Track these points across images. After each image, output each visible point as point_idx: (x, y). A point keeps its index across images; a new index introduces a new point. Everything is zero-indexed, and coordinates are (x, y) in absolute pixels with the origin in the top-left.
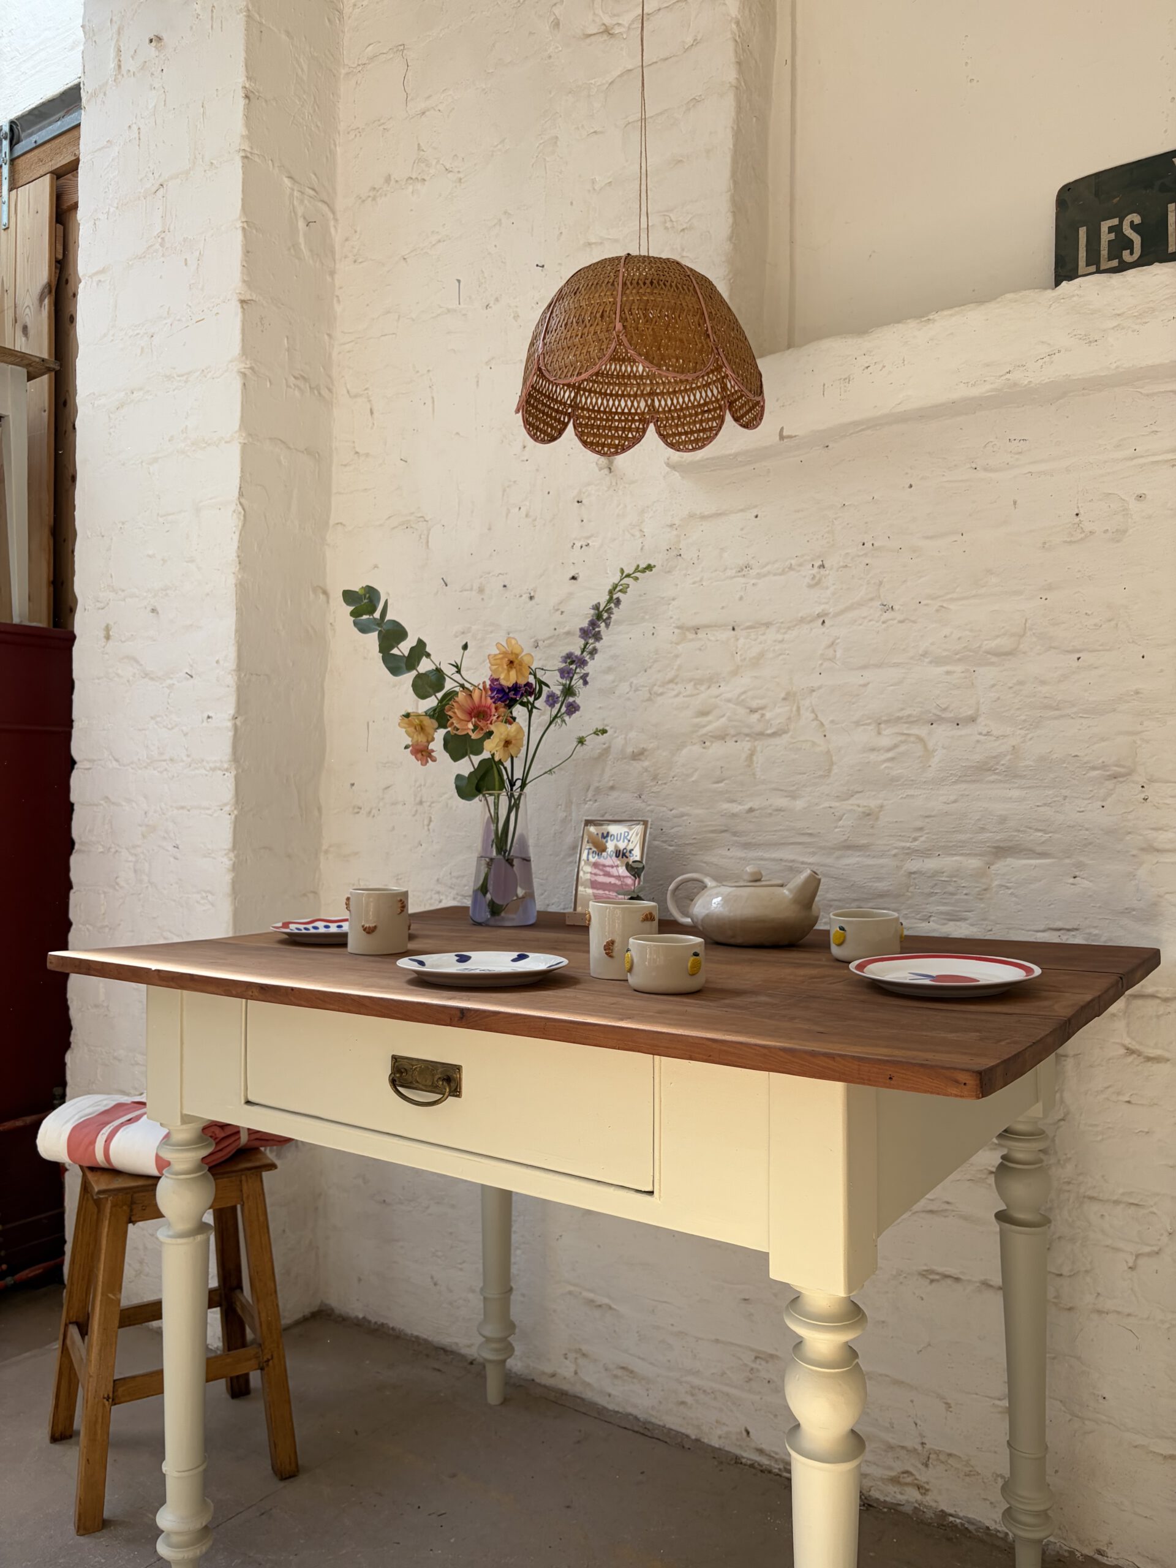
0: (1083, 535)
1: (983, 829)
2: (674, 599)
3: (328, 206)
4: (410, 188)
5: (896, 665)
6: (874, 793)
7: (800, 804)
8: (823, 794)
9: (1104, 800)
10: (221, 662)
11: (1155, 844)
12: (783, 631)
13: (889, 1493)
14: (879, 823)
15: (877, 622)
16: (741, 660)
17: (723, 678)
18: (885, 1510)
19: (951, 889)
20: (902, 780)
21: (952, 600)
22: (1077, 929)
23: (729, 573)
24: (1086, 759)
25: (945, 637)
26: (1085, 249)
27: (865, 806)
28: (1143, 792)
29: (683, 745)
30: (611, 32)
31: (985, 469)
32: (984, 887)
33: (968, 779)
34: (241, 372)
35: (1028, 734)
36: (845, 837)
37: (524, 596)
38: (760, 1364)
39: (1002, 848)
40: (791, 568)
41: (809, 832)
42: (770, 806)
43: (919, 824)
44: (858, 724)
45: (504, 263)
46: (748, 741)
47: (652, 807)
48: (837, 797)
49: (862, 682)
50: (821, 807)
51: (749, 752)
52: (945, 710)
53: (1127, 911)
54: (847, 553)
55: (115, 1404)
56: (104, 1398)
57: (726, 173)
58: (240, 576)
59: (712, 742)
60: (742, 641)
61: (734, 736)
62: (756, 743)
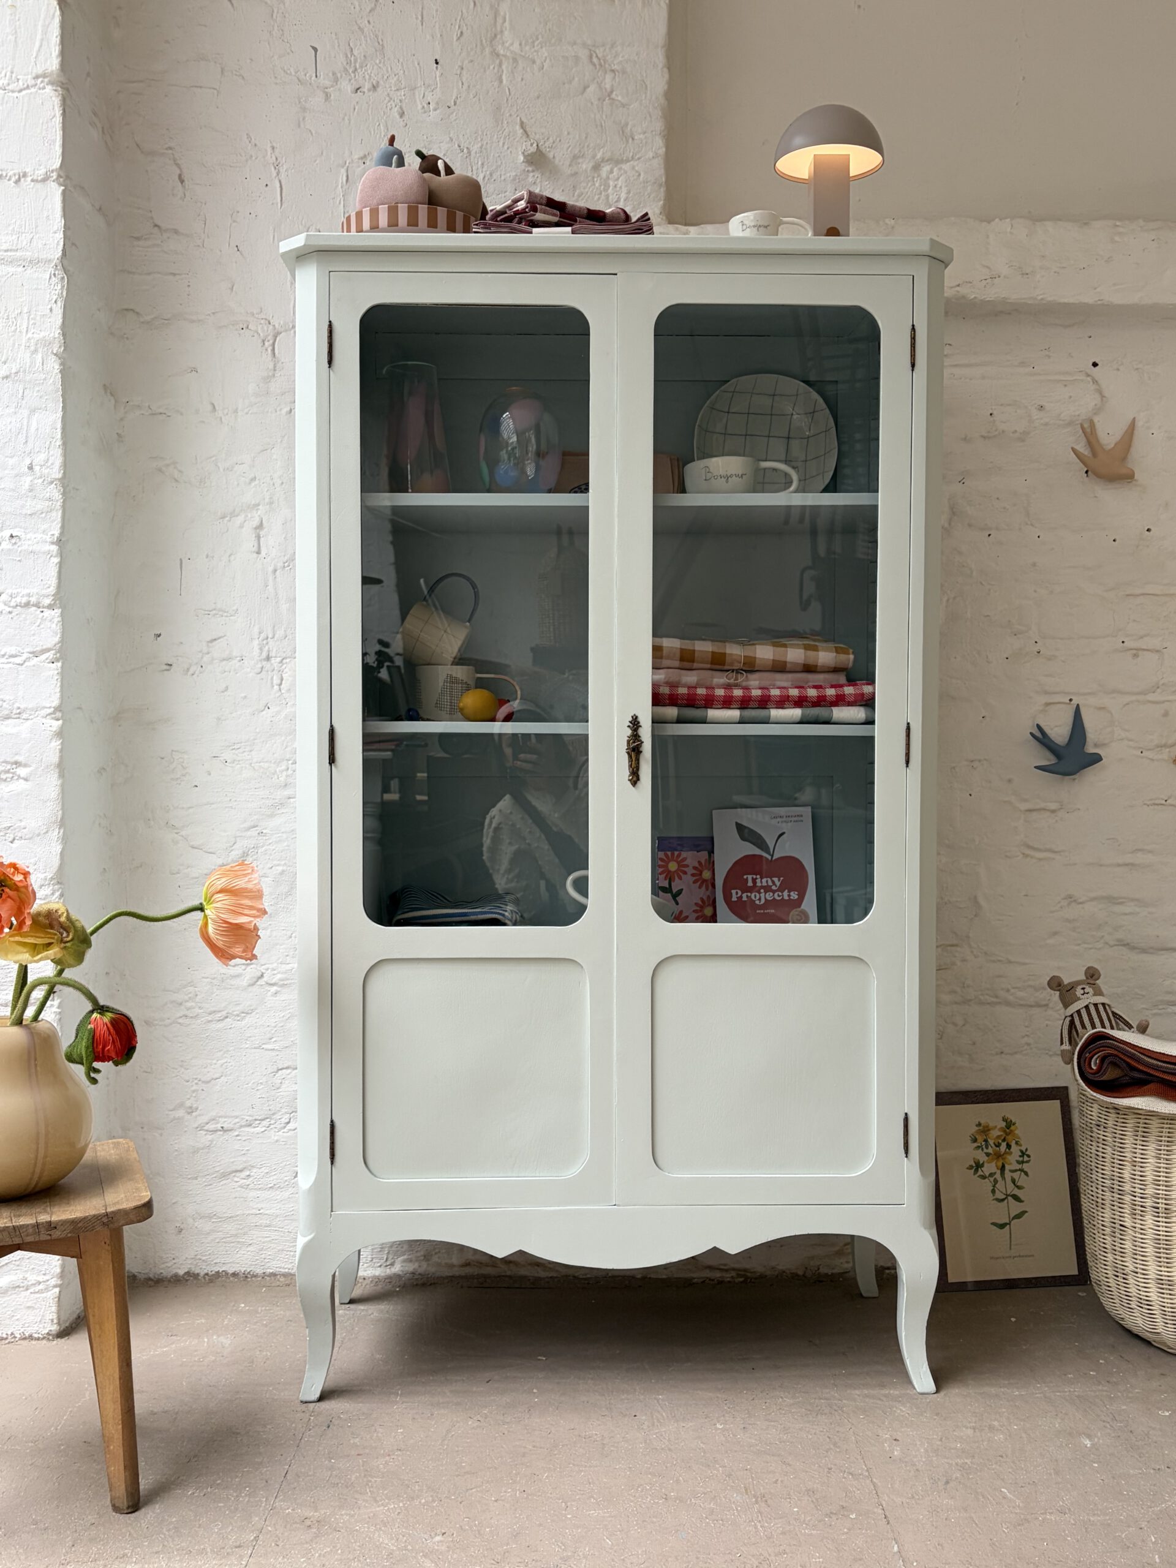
0: (997, 433)
57: (662, 29)
58: (64, 359)
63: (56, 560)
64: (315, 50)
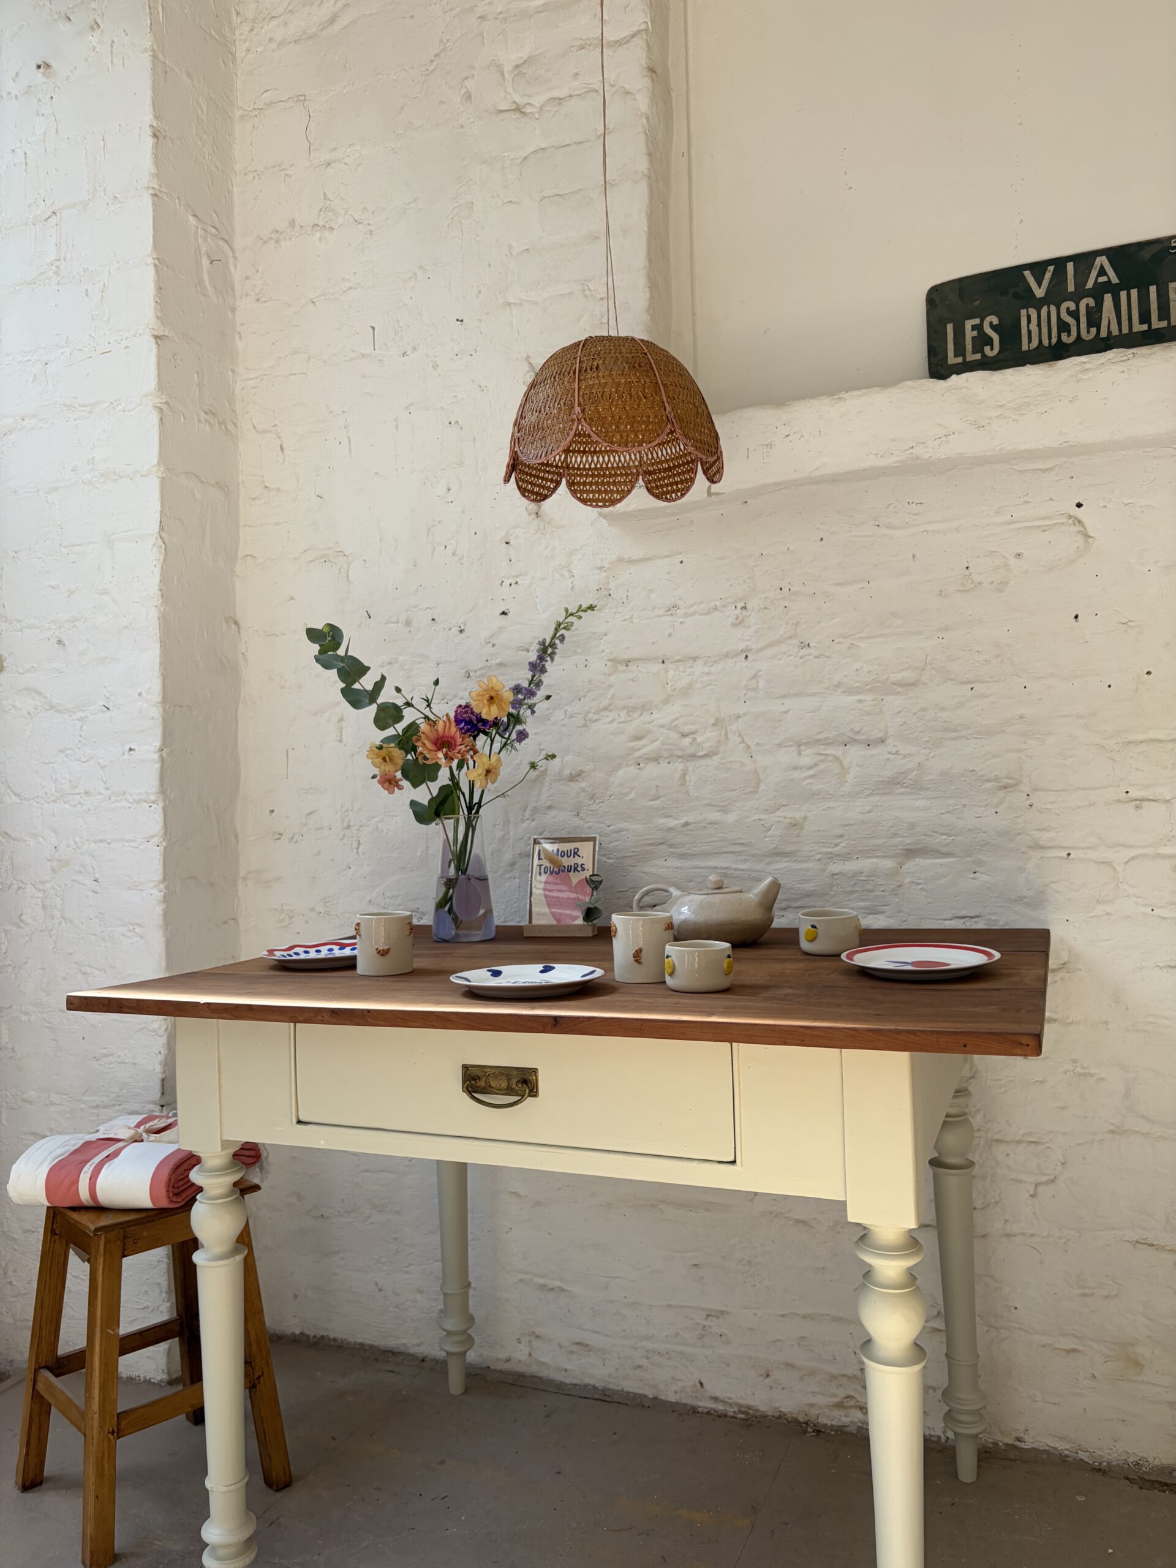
0: (973, 586)
1: (895, 835)
2: (606, 635)
3: (229, 244)
4: (318, 235)
5: (814, 694)
6: (797, 806)
7: (731, 818)
8: (752, 808)
9: (997, 806)
10: (144, 695)
11: (1041, 843)
12: (710, 664)
13: (835, 1417)
14: (804, 831)
15: (795, 657)
16: (672, 690)
17: (656, 706)
18: (833, 1433)
19: (869, 887)
20: (823, 794)
22: (978, 917)
23: (657, 612)
24: (981, 773)
25: (857, 670)
26: (952, 342)
27: (791, 818)
28: (1028, 799)
29: (619, 767)
30: (522, 110)
31: (888, 527)
32: (898, 884)
33: (880, 792)
34: (157, 407)
35: (930, 752)
36: (774, 846)
37: (453, 630)
38: (712, 1321)
39: (912, 850)
40: (715, 608)
41: (742, 842)
42: (705, 819)
43: (839, 832)
44: (780, 745)
45: (421, 314)
46: (680, 762)
47: (591, 824)
48: (766, 810)
49: (783, 709)
50: (752, 819)
51: (682, 772)
52: (858, 732)
53: (1020, 899)
54: (767, 597)
55: (119, 1438)
56: (109, 1433)
57: (642, 252)
58: (162, 609)
59: (646, 764)
60: (671, 672)
61: (667, 758)
62: (688, 764)
63: (158, 766)
64: (373, 328)
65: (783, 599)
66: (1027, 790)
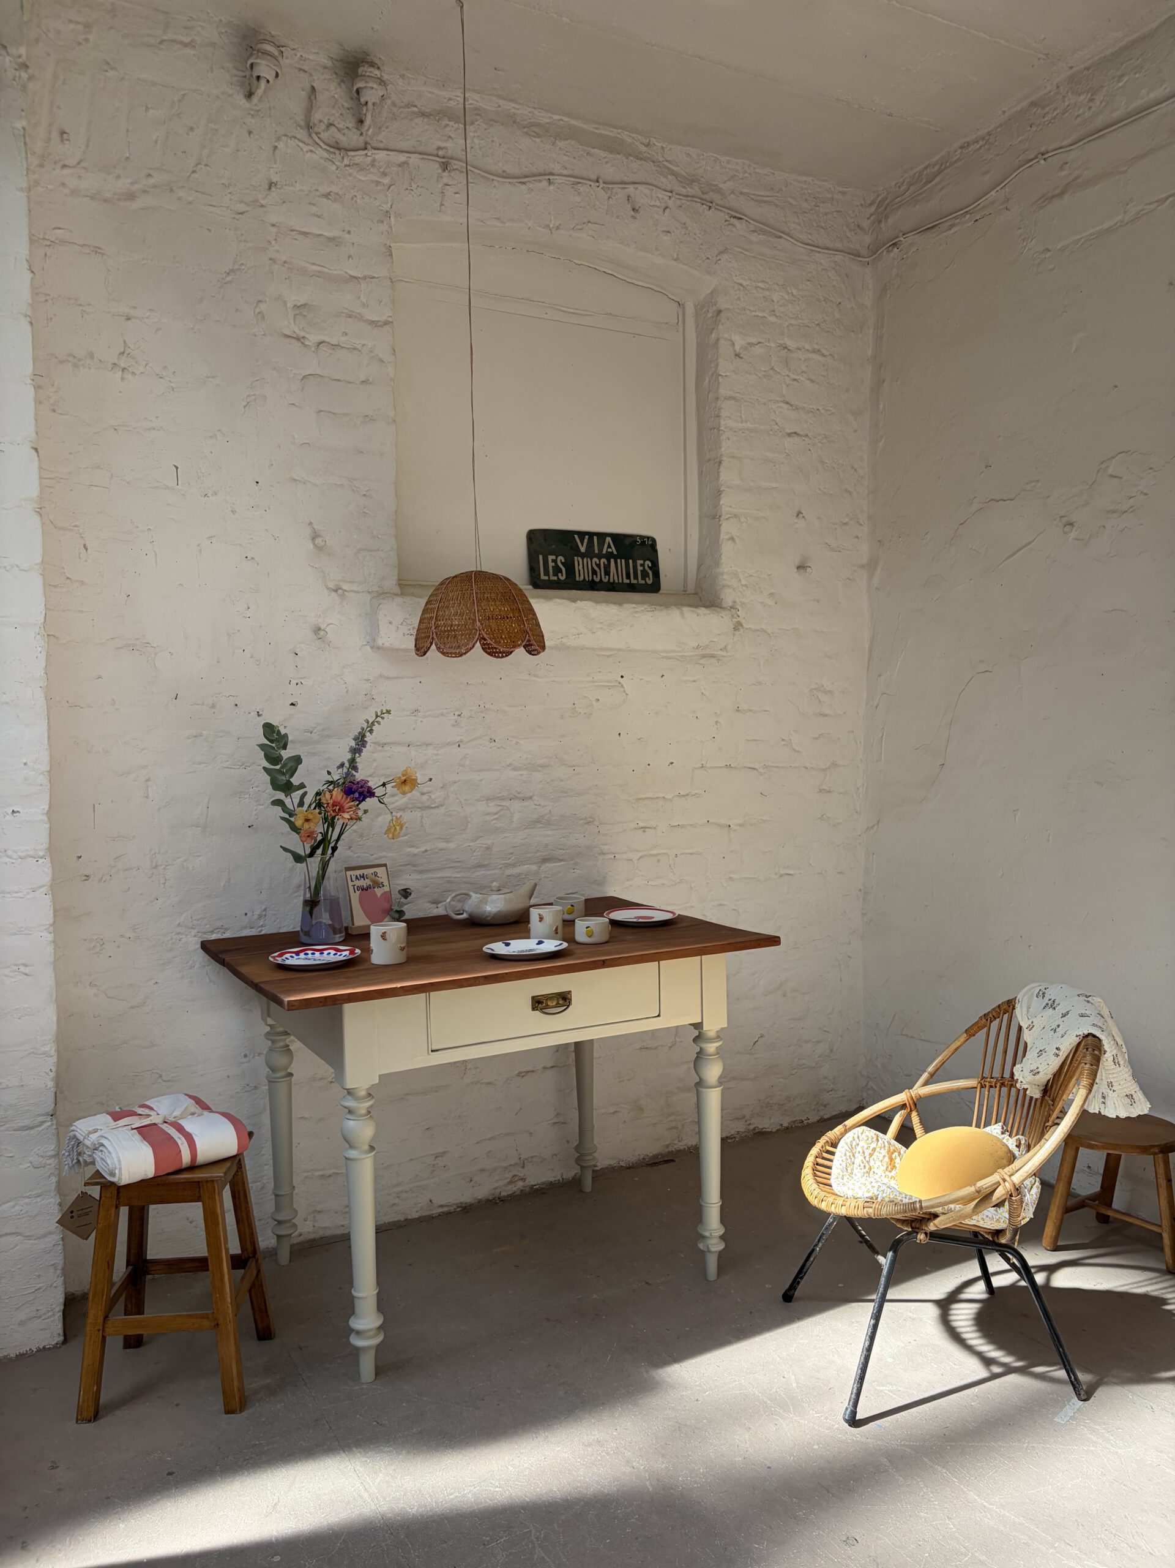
0: (577, 714)
1: (538, 851)
4: (119, 373)
5: (496, 770)
6: (488, 837)
8: (464, 839)
9: (585, 833)
10: (31, 764)
11: (604, 851)
12: (436, 749)
14: (492, 852)
15: (487, 747)
20: (501, 829)
21: (521, 739)
23: (404, 713)
24: (578, 815)
25: (519, 757)
26: (542, 565)
27: (485, 845)
28: (598, 829)
30: (302, 341)
31: (536, 676)
33: (530, 827)
35: (554, 804)
36: (476, 861)
37: (252, 713)
38: (438, 1160)
39: (546, 859)
40: (442, 714)
41: (458, 860)
42: (436, 848)
43: (510, 850)
44: (478, 800)
45: (220, 468)
48: (472, 840)
49: (479, 779)
50: (464, 846)
52: (519, 793)
54: (471, 710)
58: (46, 689)
61: (409, 809)
62: (425, 812)
63: (47, 826)
64: (177, 468)
65: (482, 712)
66: (597, 824)
